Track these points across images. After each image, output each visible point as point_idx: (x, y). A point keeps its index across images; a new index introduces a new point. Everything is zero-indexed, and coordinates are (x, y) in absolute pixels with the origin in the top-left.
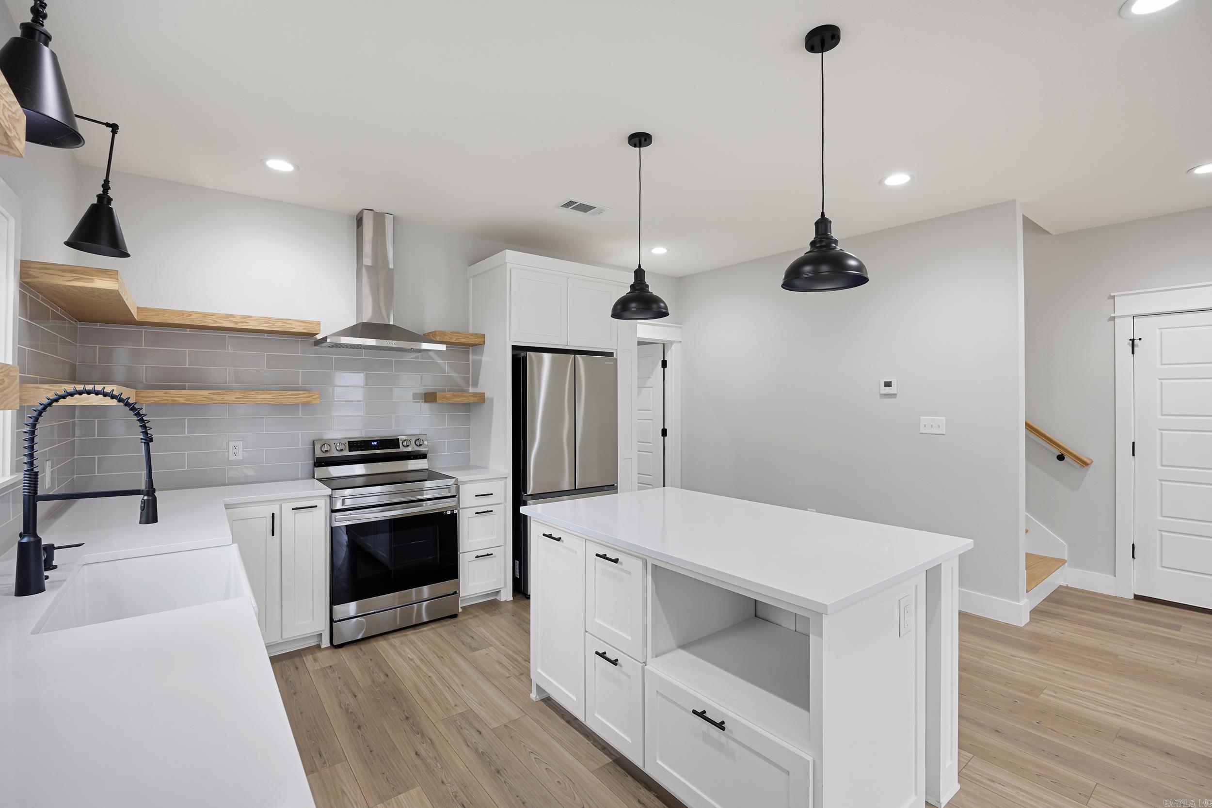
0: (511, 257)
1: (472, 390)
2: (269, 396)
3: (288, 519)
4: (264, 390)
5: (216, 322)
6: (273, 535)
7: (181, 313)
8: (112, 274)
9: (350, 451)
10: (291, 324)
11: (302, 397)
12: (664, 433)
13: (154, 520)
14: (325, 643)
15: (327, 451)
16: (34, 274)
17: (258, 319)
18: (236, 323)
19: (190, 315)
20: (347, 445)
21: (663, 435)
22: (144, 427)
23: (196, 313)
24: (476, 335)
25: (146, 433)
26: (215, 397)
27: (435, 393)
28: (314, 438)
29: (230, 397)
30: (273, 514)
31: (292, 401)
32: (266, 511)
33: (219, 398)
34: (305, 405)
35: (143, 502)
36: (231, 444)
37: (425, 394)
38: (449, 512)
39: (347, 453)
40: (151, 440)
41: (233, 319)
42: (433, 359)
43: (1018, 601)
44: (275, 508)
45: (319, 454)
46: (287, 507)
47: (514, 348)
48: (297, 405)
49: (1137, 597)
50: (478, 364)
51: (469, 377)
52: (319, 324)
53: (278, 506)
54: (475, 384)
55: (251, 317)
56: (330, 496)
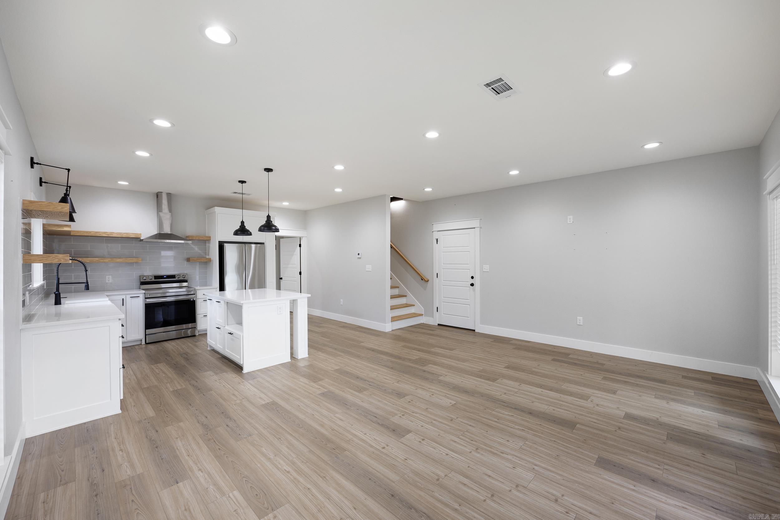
0: (217, 209)
1: (207, 257)
2: (122, 260)
3: (128, 300)
4: (120, 258)
5: (101, 235)
6: (123, 305)
7: (87, 232)
8: (69, 226)
9: (155, 279)
10: (130, 235)
11: (135, 260)
12: (300, 273)
13: (88, 289)
14: (143, 342)
15: (145, 279)
16: (46, 227)
17: (116, 233)
18: (108, 235)
19: (91, 233)
20: (154, 277)
21: (300, 274)
22: (85, 268)
23: (93, 232)
24: (207, 237)
25: (86, 269)
26: (101, 260)
27: (190, 258)
28: (139, 275)
29: (107, 260)
30: (123, 299)
31: (131, 261)
32: (121, 298)
33: (102, 261)
34: (136, 263)
35: (85, 285)
36: (107, 277)
37: (187, 259)
38: (192, 300)
39: (153, 280)
40: (87, 271)
41: (107, 234)
42: (191, 246)
43: (386, 324)
44: (124, 297)
45: (142, 281)
46: (128, 297)
47: (219, 242)
48: (133, 263)
49: (439, 325)
50: (209, 247)
51: (206, 252)
52: (141, 234)
53: (125, 296)
54: (208, 255)
55: (114, 232)
56: (145, 293)
